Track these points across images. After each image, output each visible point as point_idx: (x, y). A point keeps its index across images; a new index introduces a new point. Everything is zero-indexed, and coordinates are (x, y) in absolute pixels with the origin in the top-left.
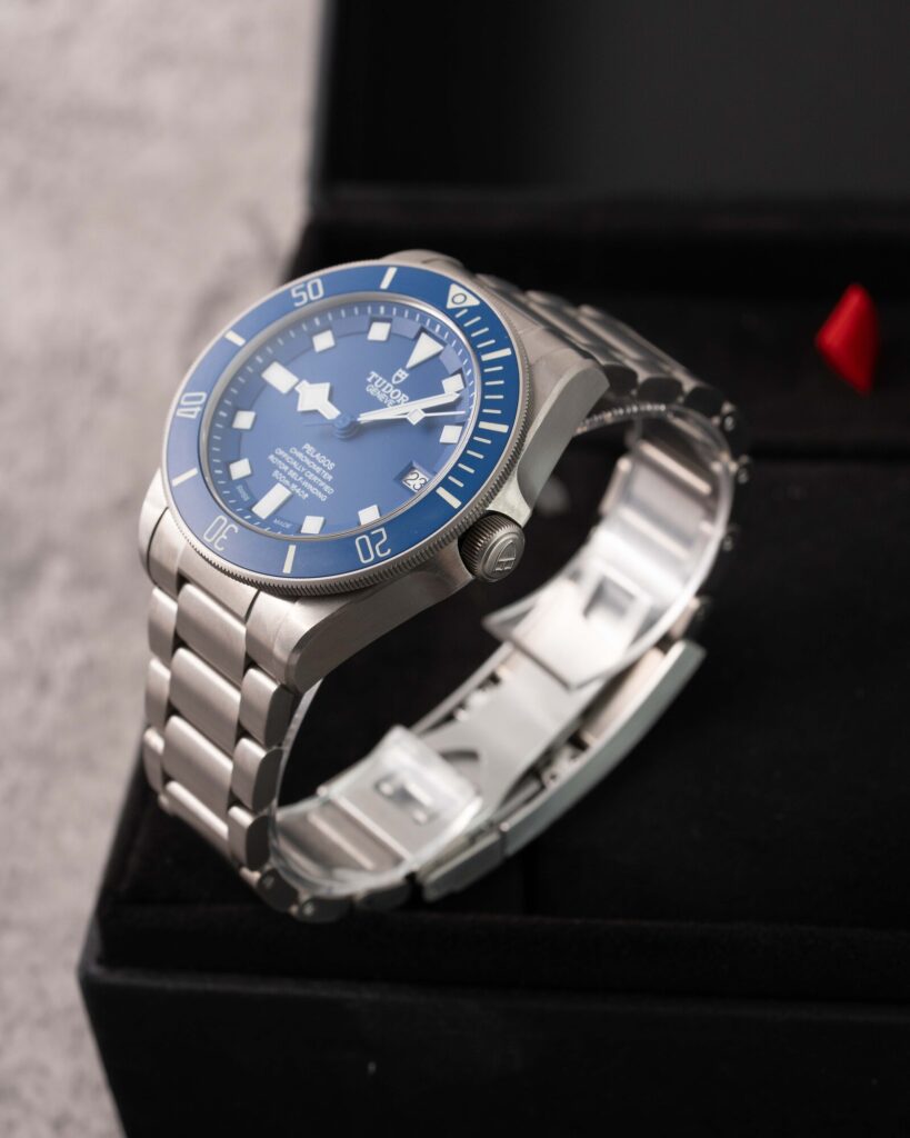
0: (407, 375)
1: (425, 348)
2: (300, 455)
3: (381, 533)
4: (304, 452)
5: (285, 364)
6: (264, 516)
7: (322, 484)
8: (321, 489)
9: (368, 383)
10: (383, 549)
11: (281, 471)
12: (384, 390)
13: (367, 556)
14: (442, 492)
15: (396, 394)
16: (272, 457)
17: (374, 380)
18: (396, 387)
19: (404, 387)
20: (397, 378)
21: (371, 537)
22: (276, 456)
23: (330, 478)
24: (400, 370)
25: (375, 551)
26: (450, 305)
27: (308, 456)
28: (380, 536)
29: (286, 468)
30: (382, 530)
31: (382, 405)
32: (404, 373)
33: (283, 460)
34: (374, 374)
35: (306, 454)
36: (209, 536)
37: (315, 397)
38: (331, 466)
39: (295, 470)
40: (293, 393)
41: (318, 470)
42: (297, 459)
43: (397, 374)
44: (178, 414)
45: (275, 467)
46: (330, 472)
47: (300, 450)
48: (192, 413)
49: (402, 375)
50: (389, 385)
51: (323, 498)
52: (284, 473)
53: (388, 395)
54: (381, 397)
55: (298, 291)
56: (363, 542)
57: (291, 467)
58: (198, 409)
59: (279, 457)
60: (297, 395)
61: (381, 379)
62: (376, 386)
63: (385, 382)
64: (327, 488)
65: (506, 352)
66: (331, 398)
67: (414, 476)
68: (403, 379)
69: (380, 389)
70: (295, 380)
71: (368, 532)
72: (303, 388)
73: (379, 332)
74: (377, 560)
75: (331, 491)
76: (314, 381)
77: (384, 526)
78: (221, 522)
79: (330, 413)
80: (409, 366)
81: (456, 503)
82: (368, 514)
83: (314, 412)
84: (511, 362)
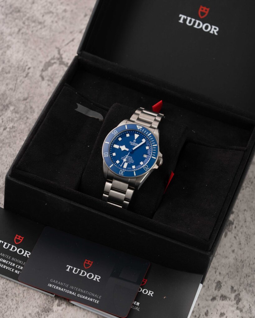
1: (136, 136)
5: (116, 144)
6: (125, 168)
10: (148, 168)
13: (146, 170)
14: (152, 157)
16: (121, 159)
17: (131, 143)
18: (135, 143)
19: (136, 142)
23: (132, 159)
25: (147, 168)
26: (138, 129)
28: (146, 166)
31: (134, 146)
34: (130, 142)
36: (120, 173)
37: (123, 148)
38: (131, 157)
40: (120, 149)
41: (130, 158)
44: (104, 157)
49: (135, 141)
51: (133, 162)
55: (113, 133)
56: (145, 168)
58: (108, 155)
59: (123, 158)
60: (120, 148)
63: (133, 142)
64: (133, 161)
65: (150, 134)
66: (126, 147)
67: (145, 155)
69: (133, 144)
70: (119, 146)
71: (145, 166)
72: (121, 147)
73: (128, 135)
74: (148, 170)
75: (134, 161)
76: (122, 145)
77: (147, 164)
78: (121, 171)
79: (127, 150)
80: (135, 139)
81: (155, 158)
82: (141, 163)
83: (125, 150)
84: (152, 135)
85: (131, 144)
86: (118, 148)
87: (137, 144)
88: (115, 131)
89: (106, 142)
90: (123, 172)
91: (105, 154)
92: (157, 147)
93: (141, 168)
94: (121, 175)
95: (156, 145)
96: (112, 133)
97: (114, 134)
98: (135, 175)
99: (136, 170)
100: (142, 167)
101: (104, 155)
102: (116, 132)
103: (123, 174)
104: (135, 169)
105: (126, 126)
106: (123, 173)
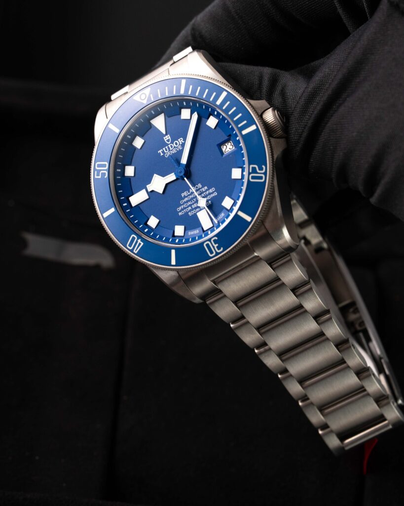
0: (169, 135)
1: (159, 123)
2: (186, 199)
3: (252, 168)
4: (185, 197)
5: (133, 194)
7: (207, 192)
8: (210, 194)
9: (164, 156)
10: (261, 169)
11: (190, 211)
12: (171, 149)
13: (261, 178)
14: (244, 132)
15: (176, 144)
16: (180, 214)
17: (163, 152)
18: (172, 142)
19: (174, 139)
20: (168, 141)
21: (252, 173)
22: (180, 211)
23: (206, 188)
24: (164, 138)
25: (260, 173)
26: (145, 102)
27: (189, 195)
28: (254, 169)
29: (190, 208)
30: (251, 166)
31: (181, 152)
32: (166, 137)
33: (185, 208)
34: (160, 151)
35: (187, 197)
36: (211, 253)
38: (199, 186)
39: (193, 204)
40: (152, 193)
42: (187, 202)
43: (165, 140)
44: (136, 252)
45: (187, 213)
46: (203, 187)
47: (183, 199)
48: (140, 244)
49: (167, 138)
50: (169, 146)
51: (216, 194)
52: (192, 209)
53: (175, 147)
54: (174, 151)
55: (98, 175)
56: (253, 178)
57: (190, 205)
58: (139, 241)
59: (182, 210)
60: (153, 191)
61: (164, 149)
62: (167, 152)
63: (167, 147)
64: (211, 191)
65: (184, 82)
66: (163, 175)
67: (225, 147)
68: (170, 138)
69: (169, 150)
70: (144, 190)
71: (249, 174)
72: (150, 187)
73: (138, 142)
74: (265, 174)
75: (213, 189)
76: (149, 182)
77: (249, 164)
78: (208, 245)
79: (172, 177)
80: (164, 132)
81: (253, 128)
82: (236, 173)
83: (167, 185)
84: (190, 81)
85: (168, 154)
86: (147, 197)
87: (181, 141)
88: (99, 166)
89: (106, 215)
90: (215, 241)
91: (130, 245)
92: (229, 97)
93: (244, 188)
94: (217, 254)
95: (224, 94)
96: (96, 177)
97: (103, 174)
98: (248, 219)
99: (239, 202)
100: (245, 181)
101: (132, 251)
102: (105, 166)
103: (219, 248)
104: (234, 204)
105: (111, 126)
106: (216, 246)
